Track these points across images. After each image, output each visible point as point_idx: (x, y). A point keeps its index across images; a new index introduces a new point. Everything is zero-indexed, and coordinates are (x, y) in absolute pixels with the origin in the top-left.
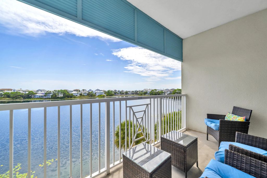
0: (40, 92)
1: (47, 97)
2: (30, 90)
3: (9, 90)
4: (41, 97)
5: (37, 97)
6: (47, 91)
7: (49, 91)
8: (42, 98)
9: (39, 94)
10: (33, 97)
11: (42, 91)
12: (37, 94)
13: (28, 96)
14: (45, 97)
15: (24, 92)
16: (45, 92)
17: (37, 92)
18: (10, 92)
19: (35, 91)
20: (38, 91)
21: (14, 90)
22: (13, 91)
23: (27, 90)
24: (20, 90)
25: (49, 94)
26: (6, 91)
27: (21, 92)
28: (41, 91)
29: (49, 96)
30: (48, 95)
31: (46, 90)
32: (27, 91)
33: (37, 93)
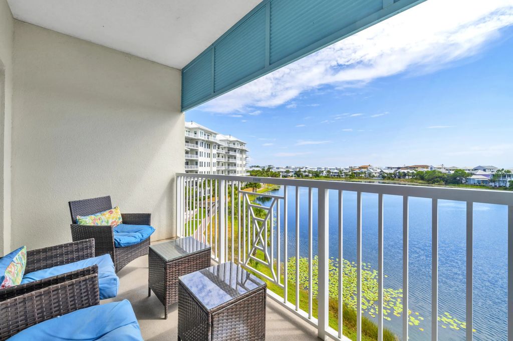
0: (480, 172)
1: (497, 185)
2: (460, 166)
3: (423, 167)
4: (481, 184)
5: (472, 182)
6: (499, 170)
7: (503, 170)
8: (484, 186)
9: (479, 176)
10: (463, 182)
11: (487, 170)
12: (473, 177)
13: (455, 178)
14: (493, 184)
15: (447, 172)
16: (493, 173)
17: (473, 172)
18: (426, 170)
19: (469, 170)
20: (475, 169)
21: (431, 168)
22: (429, 170)
23: (454, 167)
24: (441, 167)
25: (505, 176)
26: (420, 170)
27: (443, 171)
28: (485, 170)
29: (503, 181)
30: (501, 179)
31: (495, 168)
32: (453, 170)
33: (472, 174)
